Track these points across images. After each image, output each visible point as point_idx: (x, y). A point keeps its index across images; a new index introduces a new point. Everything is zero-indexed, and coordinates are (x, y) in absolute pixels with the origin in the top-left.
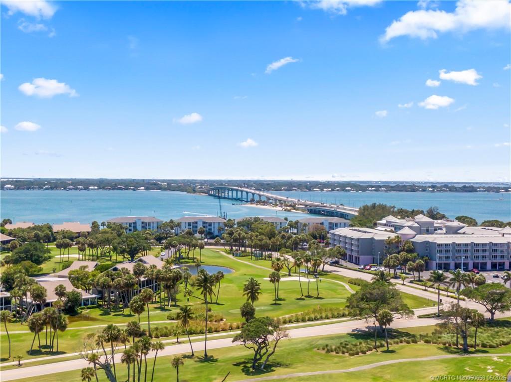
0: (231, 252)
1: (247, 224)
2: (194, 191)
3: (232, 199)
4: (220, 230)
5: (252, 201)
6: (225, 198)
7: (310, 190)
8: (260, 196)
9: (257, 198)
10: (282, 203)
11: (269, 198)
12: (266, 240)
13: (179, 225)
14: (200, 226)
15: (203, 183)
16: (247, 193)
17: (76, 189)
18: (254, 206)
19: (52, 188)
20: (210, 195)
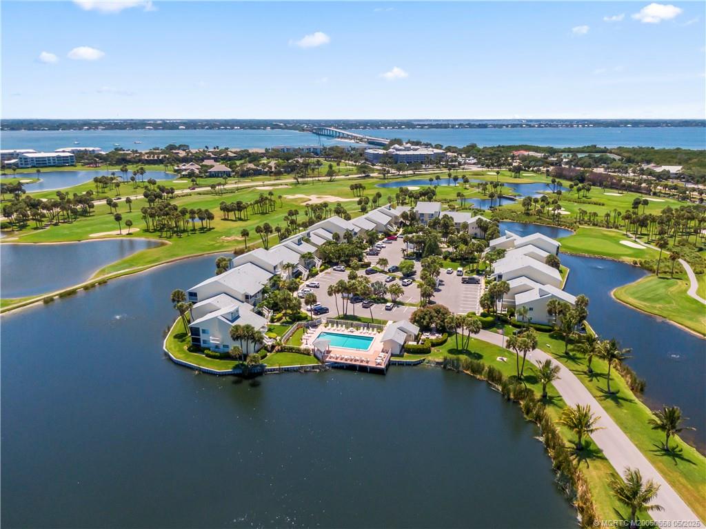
0: (326, 160)
1: (331, 149)
2: (303, 130)
3: (328, 135)
4: (321, 151)
5: (339, 137)
6: (323, 135)
7: (378, 128)
8: (343, 134)
9: (341, 135)
10: (355, 138)
11: (348, 135)
12: (339, 155)
13: (303, 150)
14: (312, 150)
15: (308, 122)
16: (336, 132)
17: (226, 129)
18: (339, 140)
19: (210, 128)
20: (314, 133)
